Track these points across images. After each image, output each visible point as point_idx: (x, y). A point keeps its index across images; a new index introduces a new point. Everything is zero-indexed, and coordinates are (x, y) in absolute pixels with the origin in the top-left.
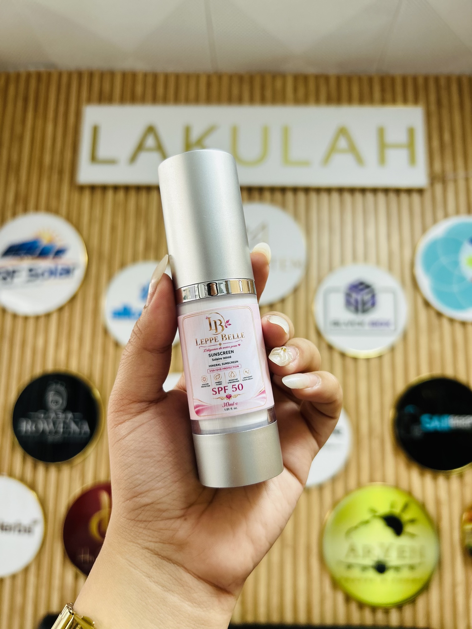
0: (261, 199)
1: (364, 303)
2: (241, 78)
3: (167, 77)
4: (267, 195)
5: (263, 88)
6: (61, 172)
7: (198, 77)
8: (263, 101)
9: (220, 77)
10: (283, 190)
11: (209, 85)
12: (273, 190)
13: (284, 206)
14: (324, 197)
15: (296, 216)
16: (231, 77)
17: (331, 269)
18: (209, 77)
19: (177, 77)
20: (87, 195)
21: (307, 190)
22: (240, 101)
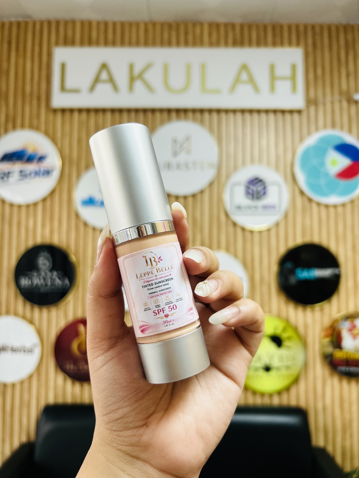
0: (186, 118)
1: (258, 193)
2: (170, 26)
3: (114, 24)
4: (190, 115)
5: (186, 33)
6: (39, 99)
7: (138, 24)
8: (186, 44)
9: (154, 24)
10: (202, 111)
11: (146, 31)
12: (194, 111)
13: (202, 122)
14: (231, 116)
15: (211, 130)
16: (162, 25)
17: (236, 168)
18: (146, 24)
19: (123, 24)
20: (59, 116)
21: (219, 111)
22: (169, 44)
